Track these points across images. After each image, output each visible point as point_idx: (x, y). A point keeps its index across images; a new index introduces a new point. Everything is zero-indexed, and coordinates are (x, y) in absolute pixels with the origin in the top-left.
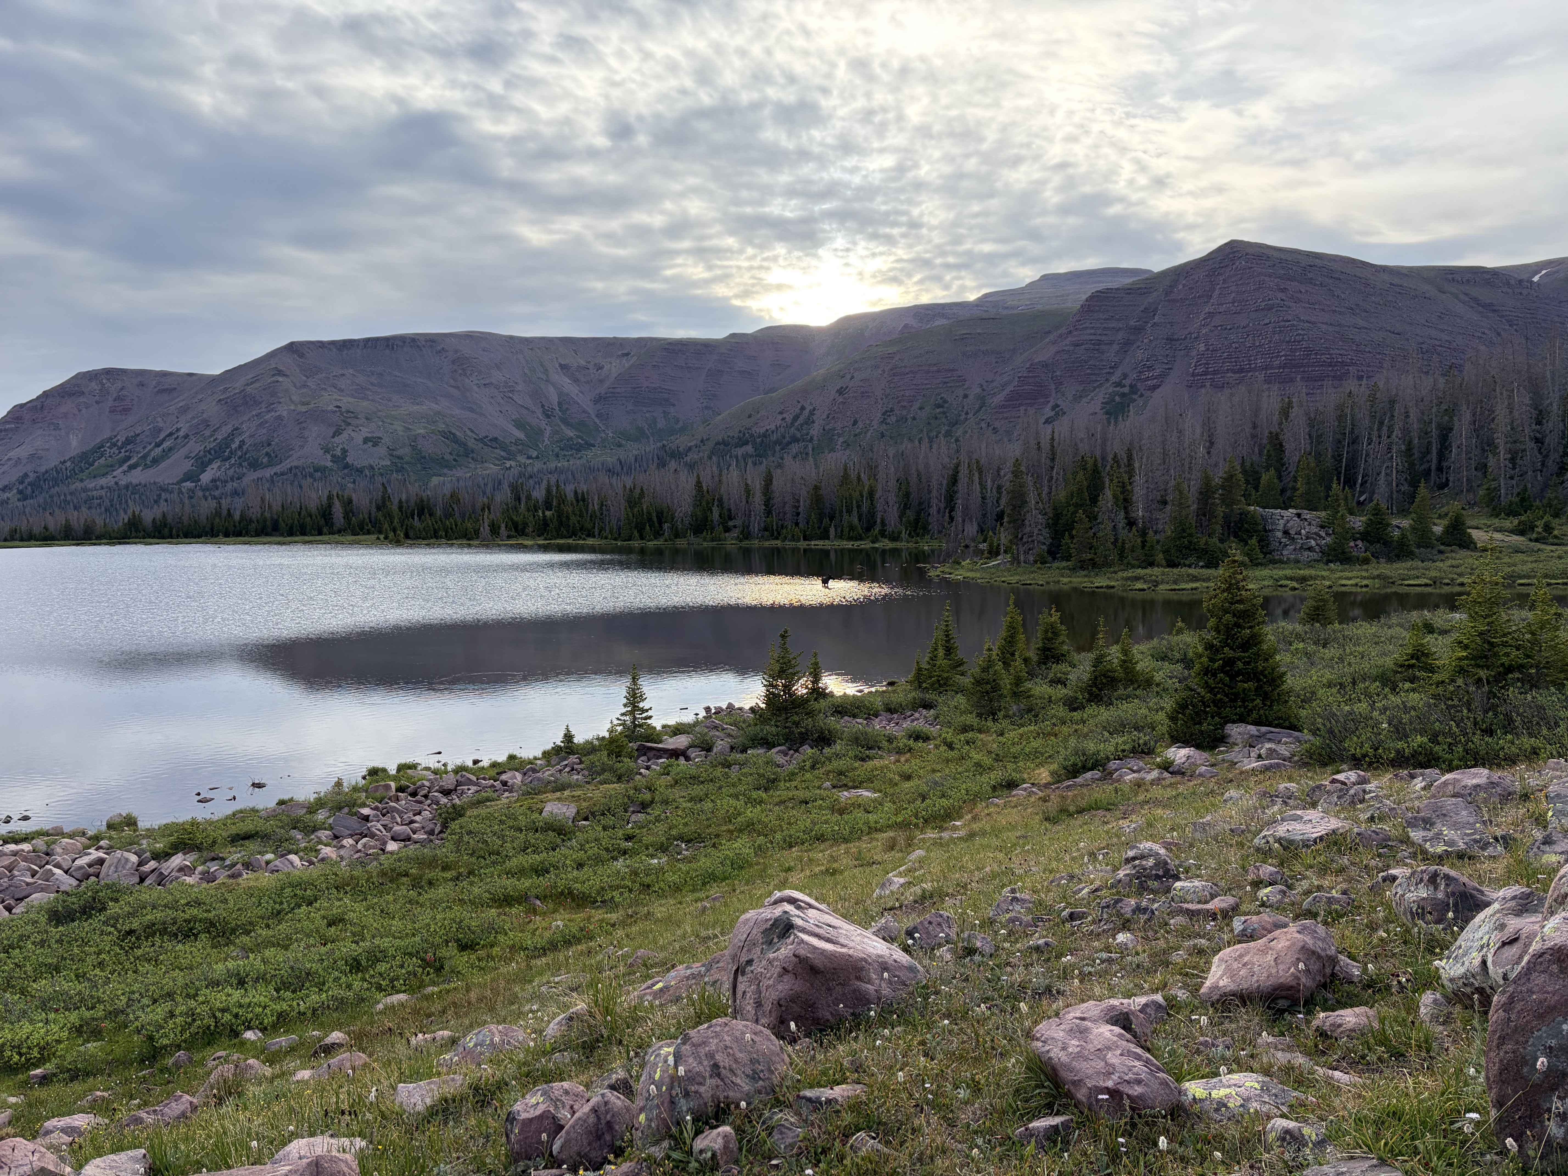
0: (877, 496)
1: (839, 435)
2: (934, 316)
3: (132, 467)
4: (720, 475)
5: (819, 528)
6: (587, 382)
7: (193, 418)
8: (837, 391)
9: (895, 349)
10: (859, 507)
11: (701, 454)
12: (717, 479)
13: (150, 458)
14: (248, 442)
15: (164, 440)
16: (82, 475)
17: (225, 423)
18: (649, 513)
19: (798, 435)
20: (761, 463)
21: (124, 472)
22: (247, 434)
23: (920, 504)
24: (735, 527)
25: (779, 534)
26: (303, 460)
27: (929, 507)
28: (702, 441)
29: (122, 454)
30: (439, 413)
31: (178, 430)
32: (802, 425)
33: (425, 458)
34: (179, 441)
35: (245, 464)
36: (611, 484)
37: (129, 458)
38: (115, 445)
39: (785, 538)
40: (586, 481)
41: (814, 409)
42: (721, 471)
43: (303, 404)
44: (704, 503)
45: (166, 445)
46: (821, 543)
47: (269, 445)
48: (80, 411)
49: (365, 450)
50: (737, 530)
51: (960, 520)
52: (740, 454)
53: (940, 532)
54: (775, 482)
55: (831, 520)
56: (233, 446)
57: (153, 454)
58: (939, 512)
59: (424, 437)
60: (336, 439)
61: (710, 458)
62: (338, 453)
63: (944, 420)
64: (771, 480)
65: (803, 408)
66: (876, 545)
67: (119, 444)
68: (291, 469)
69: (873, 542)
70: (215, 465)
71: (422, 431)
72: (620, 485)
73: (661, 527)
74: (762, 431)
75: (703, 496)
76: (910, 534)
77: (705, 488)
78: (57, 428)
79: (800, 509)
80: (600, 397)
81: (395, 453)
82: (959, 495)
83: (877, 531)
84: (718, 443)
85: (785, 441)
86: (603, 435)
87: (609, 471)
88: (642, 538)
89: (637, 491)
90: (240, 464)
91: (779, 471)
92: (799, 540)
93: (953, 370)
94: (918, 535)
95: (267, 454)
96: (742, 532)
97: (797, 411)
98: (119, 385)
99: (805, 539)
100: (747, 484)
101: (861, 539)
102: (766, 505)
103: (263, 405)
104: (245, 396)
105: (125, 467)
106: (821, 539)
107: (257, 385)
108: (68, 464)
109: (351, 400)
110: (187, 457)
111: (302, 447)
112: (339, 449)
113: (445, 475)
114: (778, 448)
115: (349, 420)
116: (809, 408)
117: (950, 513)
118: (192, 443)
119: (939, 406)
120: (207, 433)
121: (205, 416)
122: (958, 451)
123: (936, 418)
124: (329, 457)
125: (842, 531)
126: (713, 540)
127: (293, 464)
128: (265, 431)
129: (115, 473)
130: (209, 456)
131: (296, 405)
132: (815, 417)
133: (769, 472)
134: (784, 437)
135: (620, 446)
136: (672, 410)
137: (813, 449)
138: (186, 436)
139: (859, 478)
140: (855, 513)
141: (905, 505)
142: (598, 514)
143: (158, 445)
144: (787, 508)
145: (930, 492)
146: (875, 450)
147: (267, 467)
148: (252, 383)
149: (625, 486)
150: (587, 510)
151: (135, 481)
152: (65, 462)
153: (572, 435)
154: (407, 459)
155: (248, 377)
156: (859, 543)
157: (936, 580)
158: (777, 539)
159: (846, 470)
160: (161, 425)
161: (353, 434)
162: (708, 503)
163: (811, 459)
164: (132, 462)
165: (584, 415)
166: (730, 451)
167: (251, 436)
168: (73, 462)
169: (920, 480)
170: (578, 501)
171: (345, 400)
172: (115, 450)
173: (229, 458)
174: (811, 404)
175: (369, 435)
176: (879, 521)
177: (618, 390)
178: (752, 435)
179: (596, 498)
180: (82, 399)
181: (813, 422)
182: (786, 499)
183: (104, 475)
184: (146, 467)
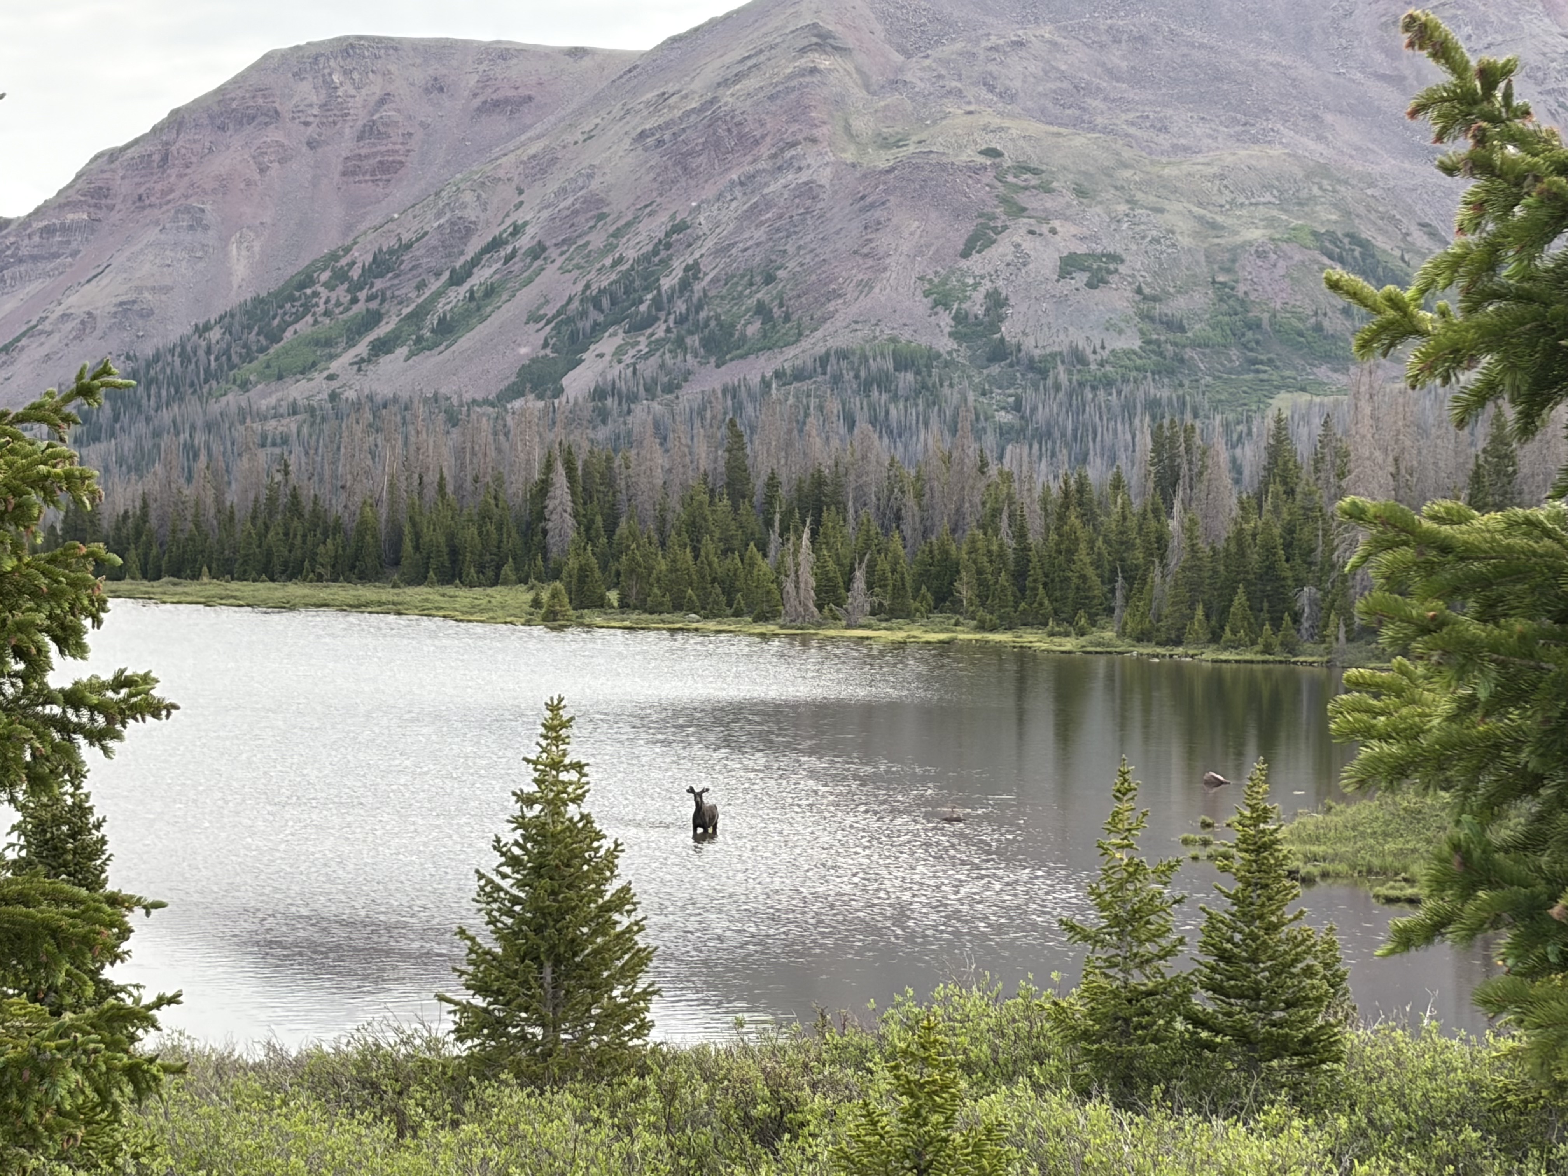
3: (381, 347)
7: (562, 192)
13: (432, 320)
14: (710, 271)
15: (475, 262)
16: (250, 371)
17: (648, 209)
21: (360, 363)
22: (710, 243)
26: (865, 331)
29: (359, 308)
30: (1323, 171)
31: (517, 230)
33: (1256, 326)
34: (516, 265)
35: (693, 341)
37: (374, 319)
38: (341, 276)
43: (885, 143)
45: (481, 276)
47: (769, 279)
48: (262, 171)
49: (1061, 300)
56: (667, 283)
57: (442, 307)
59: (1261, 255)
60: (976, 263)
62: (976, 306)
67: (355, 273)
68: (824, 360)
70: (608, 344)
71: (1256, 234)
78: (198, 223)
81: (1158, 309)
90: (680, 342)
95: (761, 310)
98: (376, 87)
103: (765, 150)
104: (714, 120)
105: (362, 348)
107: (751, 83)
108: (215, 334)
109: (1036, 128)
110: (534, 318)
111: (866, 286)
112: (979, 296)
113: (1318, 388)
115: (1023, 199)
118: (551, 271)
120: (597, 240)
121: (594, 185)
124: (946, 320)
127: (834, 343)
128: (760, 234)
129: (335, 366)
130: (594, 315)
131: (862, 148)
138: (538, 251)
143: (456, 279)
147: (757, 350)
148: (739, 77)
151: (384, 391)
152: (207, 327)
154: (1197, 329)
155: (728, 59)
160: (471, 214)
161: (1028, 244)
164: (382, 330)
167: (721, 250)
168: (228, 330)
171: (1016, 127)
172: (341, 293)
173: (649, 321)
175: (1082, 249)
180: (273, 135)
183: (306, 370)
184: (421, 346)
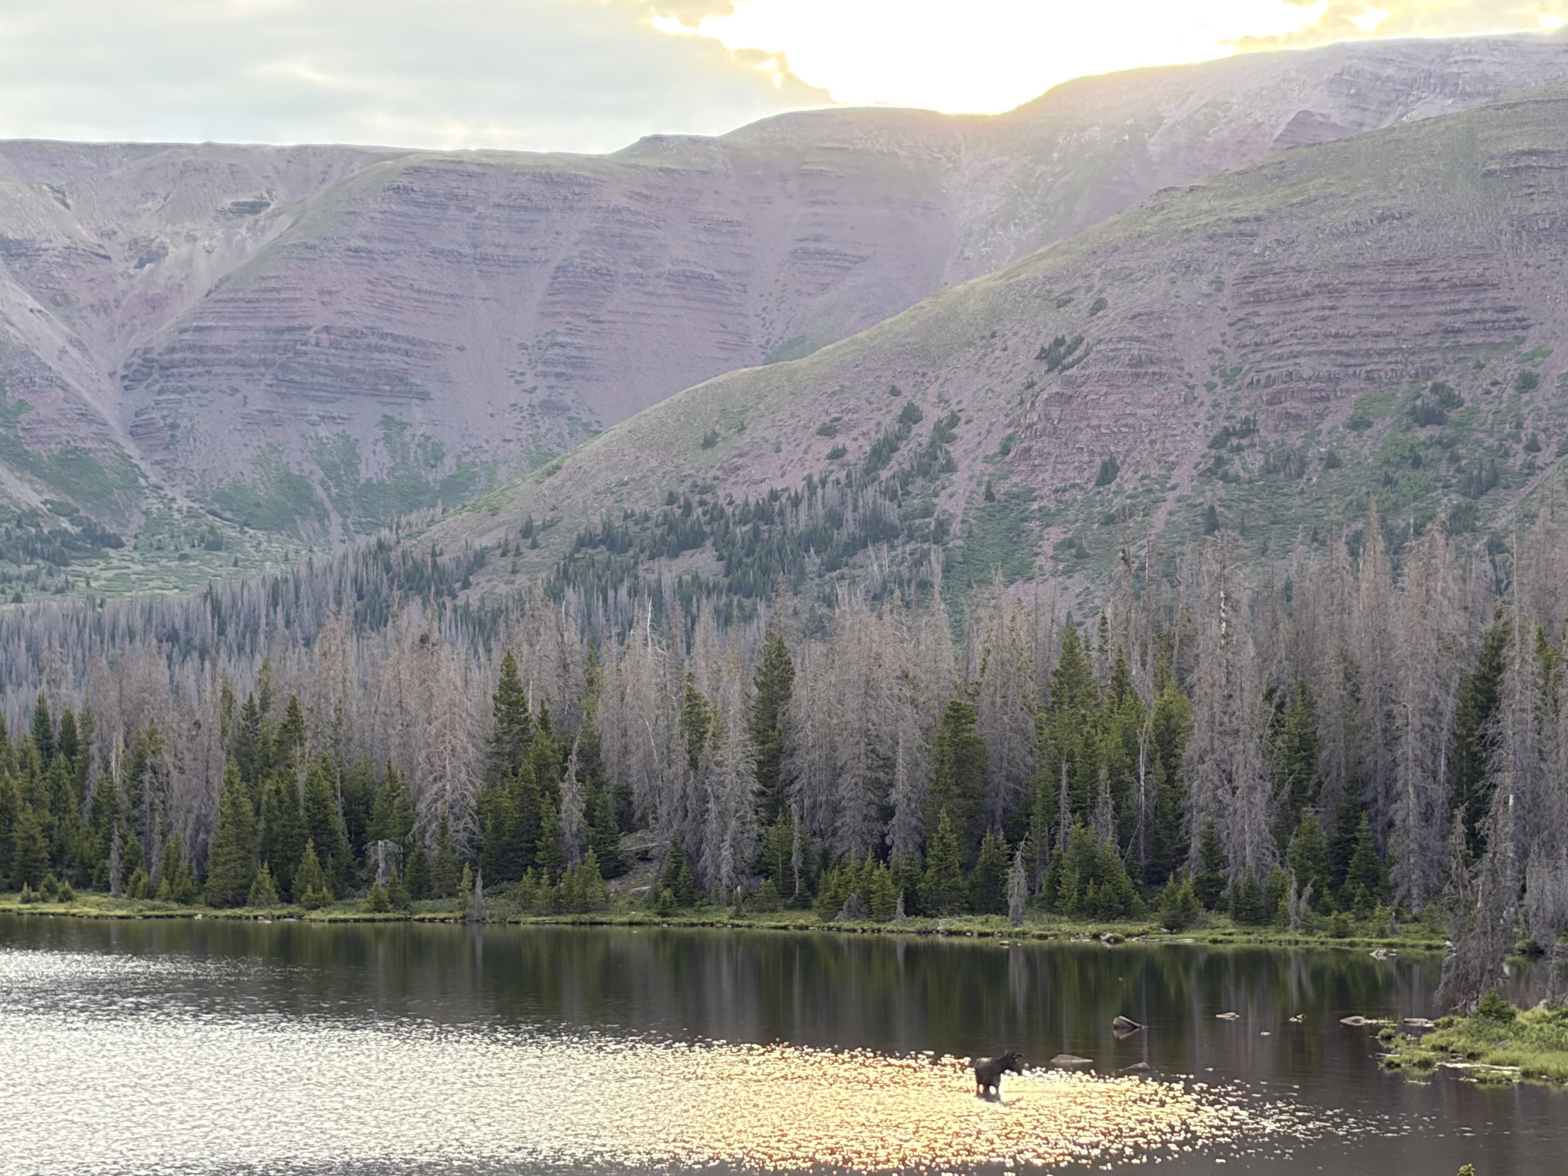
0: (1190, 750)
1: (1047, 518)
2: (1410, 85)
4: (592, 660)
5: (967, 867)
6: (103, 308)
8: (1043, 355)
9: (1259, 204)
10: (1119, 789)
11: (522, 580)
12: (578, 673)
18: (317, 801)
19: (892, 513)
20: (748, 617)
23: (1356, 784)
24: (644, 857)
25: (812, 887)
27: (1391, 796)
28: (527, 531)
32: (905, 479)
36: (176, 689)
39: (837, 904)
40: (81, 674)
41: (954, 420)
42: (595, 644)
44: (528, 766)
46: (973, 924)
50: (651, 871)
51: (1509, 849)
52: (669, 579)
53: (1431, 893)
54: (800, 691)
55: (1013, 842)
58: (1426, 817)
61: (555, 594)
63: (1444, 470)
64: (785, 682)
65: (910, 416)
66: (1187, 939)
69: (1174, 927)
72: (211, 694)
73: (360, 853)
74: (756, 495)
75: (524, 739)
76: (1315, 900)
77: (533, 709)
79: (895, 796)
80: (148, 363)
82: (1505, 755)
83: (1188, 884)
84: (586, 541)
85: (841, 536)
86: (154, 504)
87: (173, 637)
88: (287, 895)
89: (276, 716)
91: (817, 648)
92: (887, 913)
93: (1479, 286)
94: (1346, 904)
96: (671, 879)
97: (889, 422)
99: (913, 908)
100: (692, 697)
101: (1127, 913)
102: (761, 776)
106: (972, 910)
114: (812, 561)
116: (933, 415)
117: (1471, 819)
119: (1427, 417)
122: (1499, 587)
123: (1417, 463)
125: (1055, 882)
126: (557, 908)
132: (956, 451)
133: (780, 651)
134: (836, 520)
135: (215, 544)
136: (417, 413)
137: (947, 569)
139: (1121, 682)
140: (1105, 813)
141: (1299, 786)
142: (124, 801)
144: (845, 788)
145: (1392, 740)
146: (1184, 574)
149: (228, 697)
150: (81, 784)
153: (35, 500)
156: (1119, 928)
157: (1417, 1079)
158: (804, 905)
159: (1070, 649)
162: (542, 766)
163: (939, 606)
165: (84, 430)
166: (630, 570)
169: (1354, 694)
170: (47, 751)
174: (942, 400)
176: (1196, 844)
177: (217, 339)
178: (716, 514)
179: (118, 740)
181: (950, 467)
182: (844, 755)
